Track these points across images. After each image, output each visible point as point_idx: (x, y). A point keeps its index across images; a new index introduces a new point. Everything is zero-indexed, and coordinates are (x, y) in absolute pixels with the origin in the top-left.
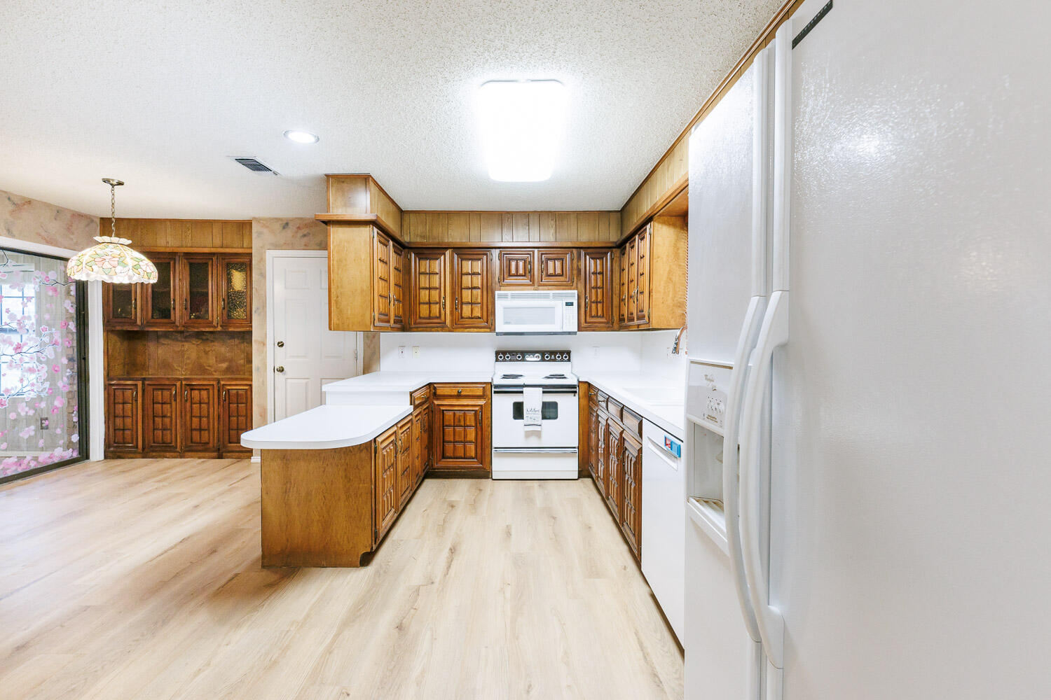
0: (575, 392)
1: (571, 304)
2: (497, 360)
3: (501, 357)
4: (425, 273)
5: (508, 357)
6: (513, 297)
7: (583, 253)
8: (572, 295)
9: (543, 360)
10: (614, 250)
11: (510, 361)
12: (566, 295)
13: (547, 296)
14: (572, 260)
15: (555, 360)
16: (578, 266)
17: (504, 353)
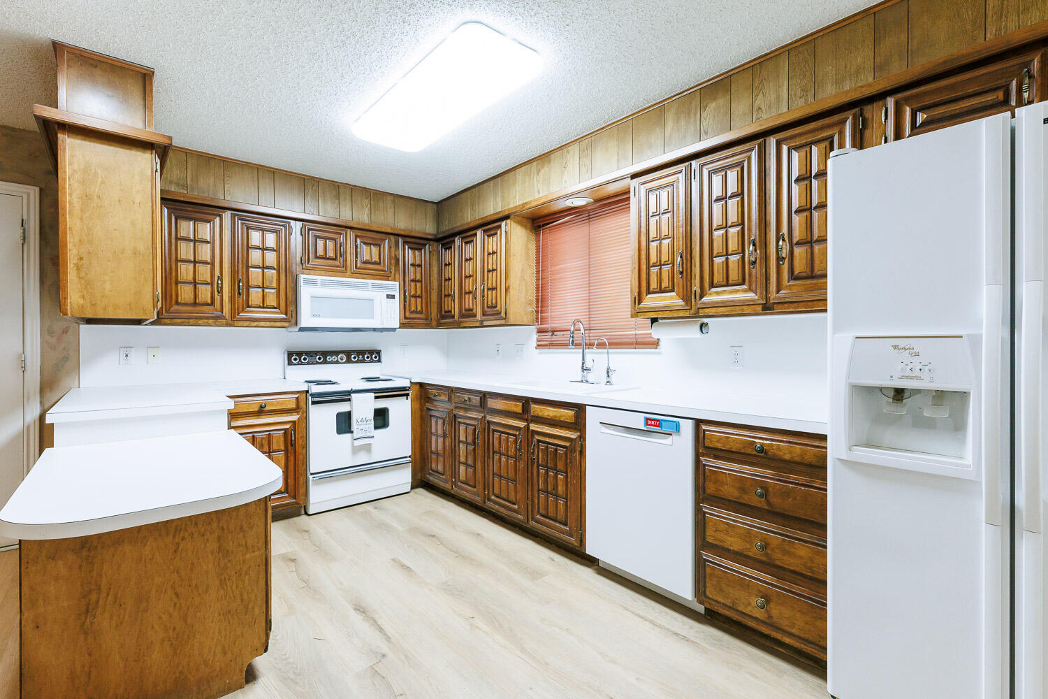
0: (407, 395)
1: (393, 297)
2: (290, 363)
3: (295, 359)
4: (187, 240)
5: (305, 359)
6: (324, 283)
7: (401, 241)
8: (394, 287)
9: (349, 361)
10: (431, 243)
11: (308, 363)
12: (387, 287)
13: (365, 286)
14: (390, 247)
15: (363, 361)
16: (395, 254)
17: (299, 354)
